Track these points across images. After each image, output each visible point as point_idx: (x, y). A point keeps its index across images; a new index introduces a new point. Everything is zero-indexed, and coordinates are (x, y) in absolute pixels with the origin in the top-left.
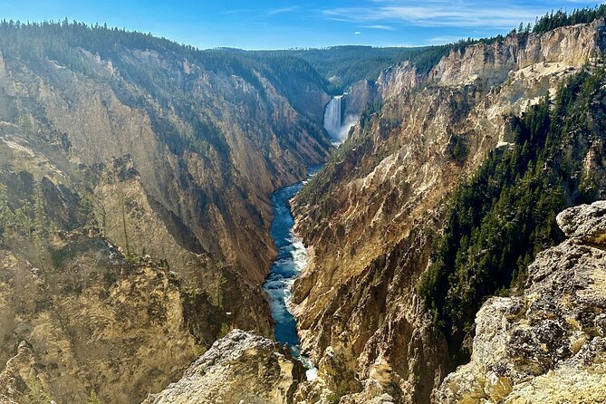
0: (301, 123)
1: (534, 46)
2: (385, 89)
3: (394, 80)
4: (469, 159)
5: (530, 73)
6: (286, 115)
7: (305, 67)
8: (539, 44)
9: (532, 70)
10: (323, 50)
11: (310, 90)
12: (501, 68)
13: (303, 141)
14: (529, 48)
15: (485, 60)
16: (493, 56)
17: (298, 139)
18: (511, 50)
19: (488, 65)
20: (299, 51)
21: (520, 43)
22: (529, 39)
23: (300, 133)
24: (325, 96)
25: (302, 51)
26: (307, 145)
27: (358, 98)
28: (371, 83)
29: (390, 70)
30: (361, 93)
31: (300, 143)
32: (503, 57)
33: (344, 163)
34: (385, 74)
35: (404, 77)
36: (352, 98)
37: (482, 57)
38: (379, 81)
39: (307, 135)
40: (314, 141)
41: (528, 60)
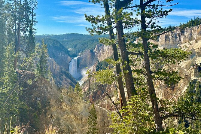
0: (62, 72)
1: (189, 33)
2: (99, 54)
3: (103, 50)
4: (176, 86)
5: (189, 45)
6: (54, 67)
7: (58, 44)
8: (191, 32)
9: (190, 44)
10: (59, 36)
11: (61, 55)
12: (173, 43)
13: (64, 81)
14: (186, 34)
15: (166, 40)
16: (169, 38)
17: (62, 80)
18: (177, 35)
19: (167, 42)
20: (47, 36)
21: (181, 32)
22: (186, 30)
23: (62, 77)
24: (69, 58)
25: (49, 36)
26: (66, 82)
27: (86, 59)
28: (92, 51)
29: (101, 45)
30: (87, 56)
31: (62, 81)
32: (174, 38)
33: (97, 91)
34: (98, 47)
35: (108, 48)
36: (83, 59)
37: (164, 39)
38: (95, 50)
39: (66, 78)
40: (69, 80)
41: (187, 39)
